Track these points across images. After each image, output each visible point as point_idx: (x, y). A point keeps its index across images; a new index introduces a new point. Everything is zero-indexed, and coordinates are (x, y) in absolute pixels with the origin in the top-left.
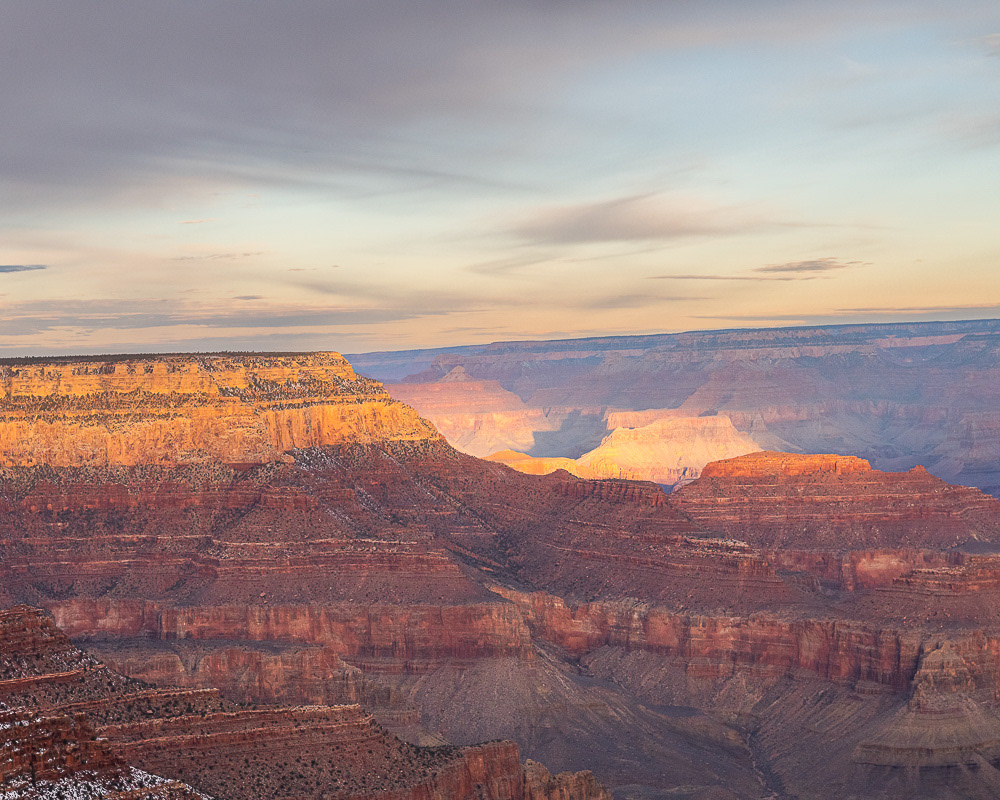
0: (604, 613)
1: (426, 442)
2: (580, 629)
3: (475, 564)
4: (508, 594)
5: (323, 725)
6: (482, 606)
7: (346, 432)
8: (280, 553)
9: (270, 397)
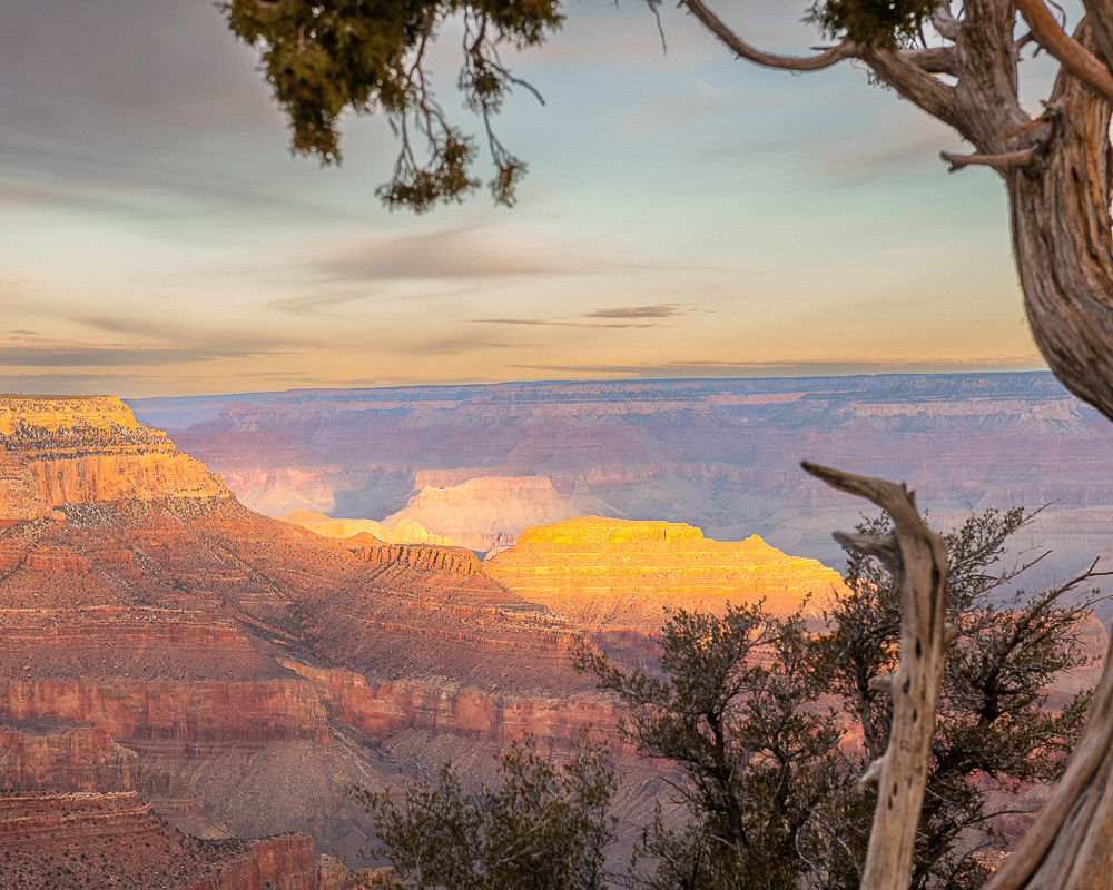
0: (409, 693)
1: (213, 500)
2: (382, 710)
3: (267, 635)
4: (302, 670)
5: (95, 814)
6: (273, 683)
7: (124, 486)
8: (48, 621)
9: (39, 446)
